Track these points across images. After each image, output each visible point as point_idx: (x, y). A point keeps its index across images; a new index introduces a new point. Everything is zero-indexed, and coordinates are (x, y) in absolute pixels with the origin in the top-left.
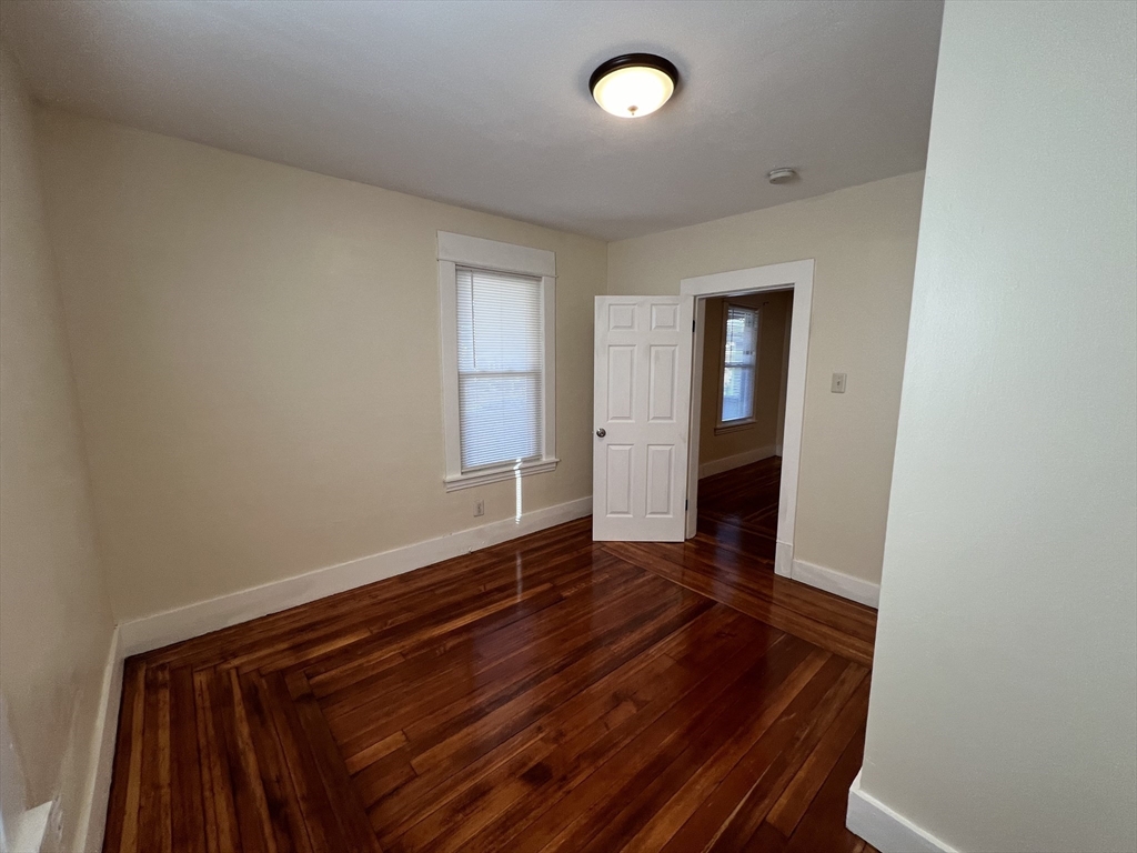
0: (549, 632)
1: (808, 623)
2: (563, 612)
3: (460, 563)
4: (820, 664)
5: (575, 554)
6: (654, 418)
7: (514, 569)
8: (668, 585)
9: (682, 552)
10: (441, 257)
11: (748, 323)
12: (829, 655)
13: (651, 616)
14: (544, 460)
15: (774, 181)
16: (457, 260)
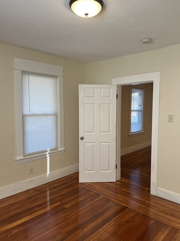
0: (58, 224)
1: (163, 214)
2: (64, 215)
3: (22, 195)
4: (167, 232)
5: (71, 189)
6: (103, 132)
7: (46, 196)
8: (109, 200)
9: (115, 186)
10: (15, 68)
11: (140, 94)
12: (171, 228)
13: (100, 215)
14: (59, 149)
15: (144, 43)
16: (22, 69)
